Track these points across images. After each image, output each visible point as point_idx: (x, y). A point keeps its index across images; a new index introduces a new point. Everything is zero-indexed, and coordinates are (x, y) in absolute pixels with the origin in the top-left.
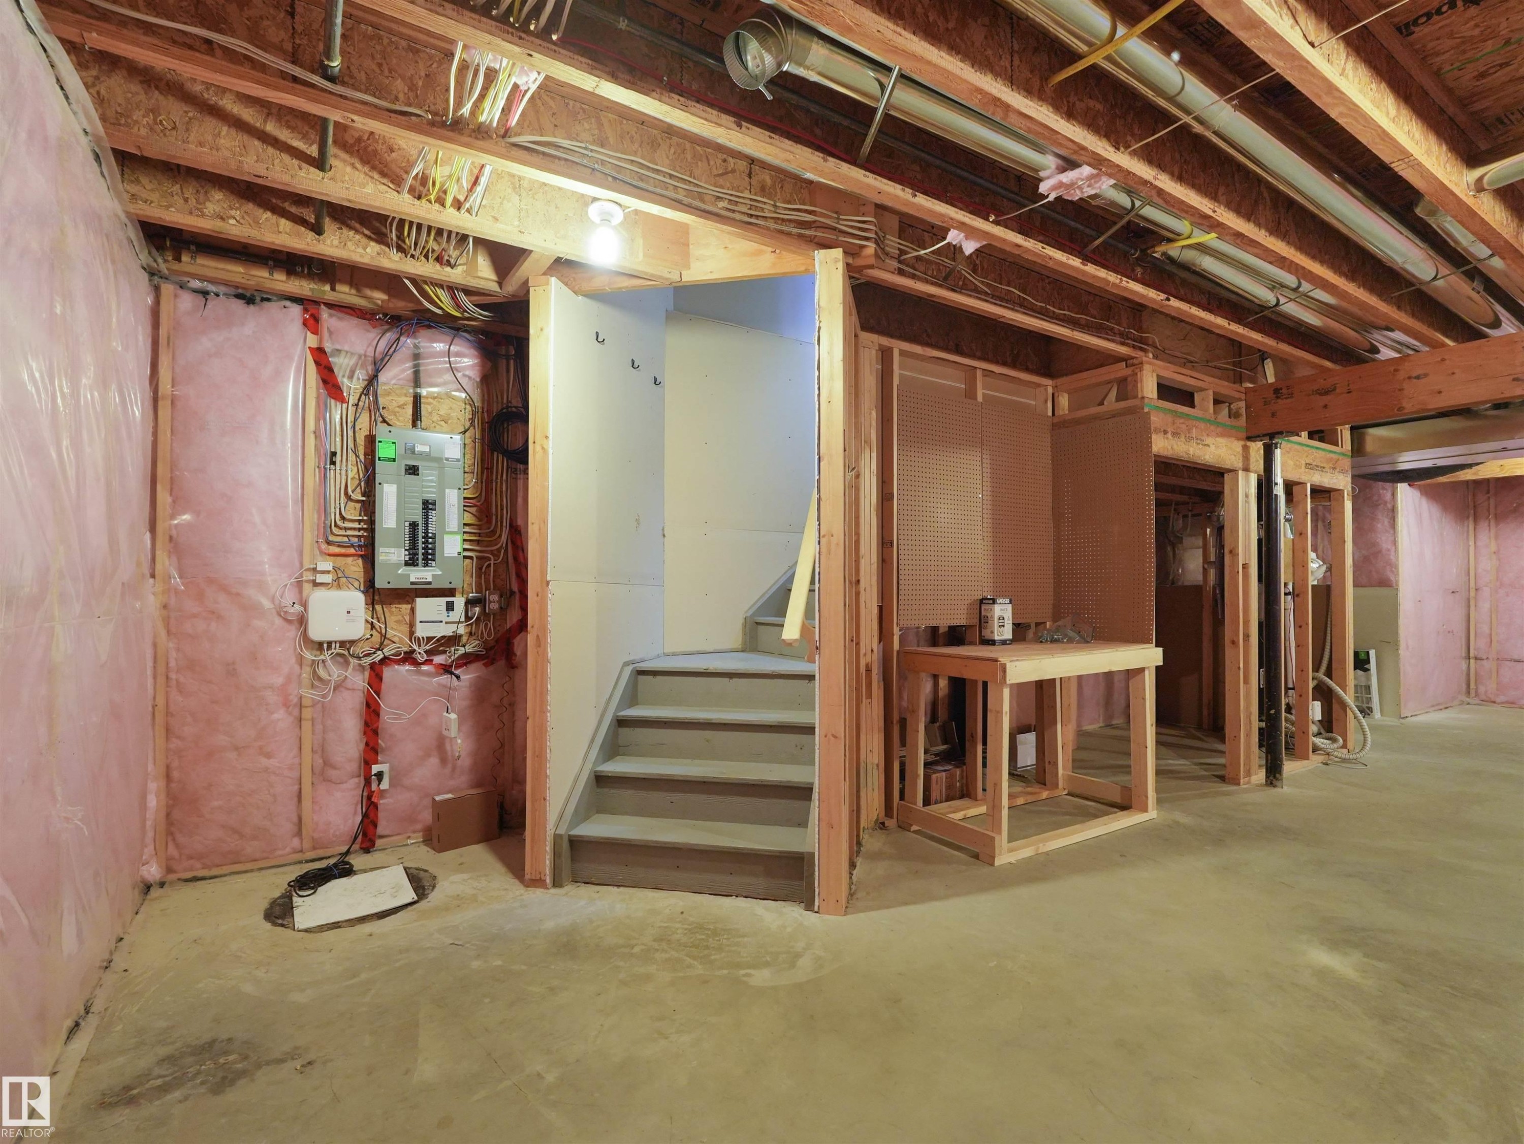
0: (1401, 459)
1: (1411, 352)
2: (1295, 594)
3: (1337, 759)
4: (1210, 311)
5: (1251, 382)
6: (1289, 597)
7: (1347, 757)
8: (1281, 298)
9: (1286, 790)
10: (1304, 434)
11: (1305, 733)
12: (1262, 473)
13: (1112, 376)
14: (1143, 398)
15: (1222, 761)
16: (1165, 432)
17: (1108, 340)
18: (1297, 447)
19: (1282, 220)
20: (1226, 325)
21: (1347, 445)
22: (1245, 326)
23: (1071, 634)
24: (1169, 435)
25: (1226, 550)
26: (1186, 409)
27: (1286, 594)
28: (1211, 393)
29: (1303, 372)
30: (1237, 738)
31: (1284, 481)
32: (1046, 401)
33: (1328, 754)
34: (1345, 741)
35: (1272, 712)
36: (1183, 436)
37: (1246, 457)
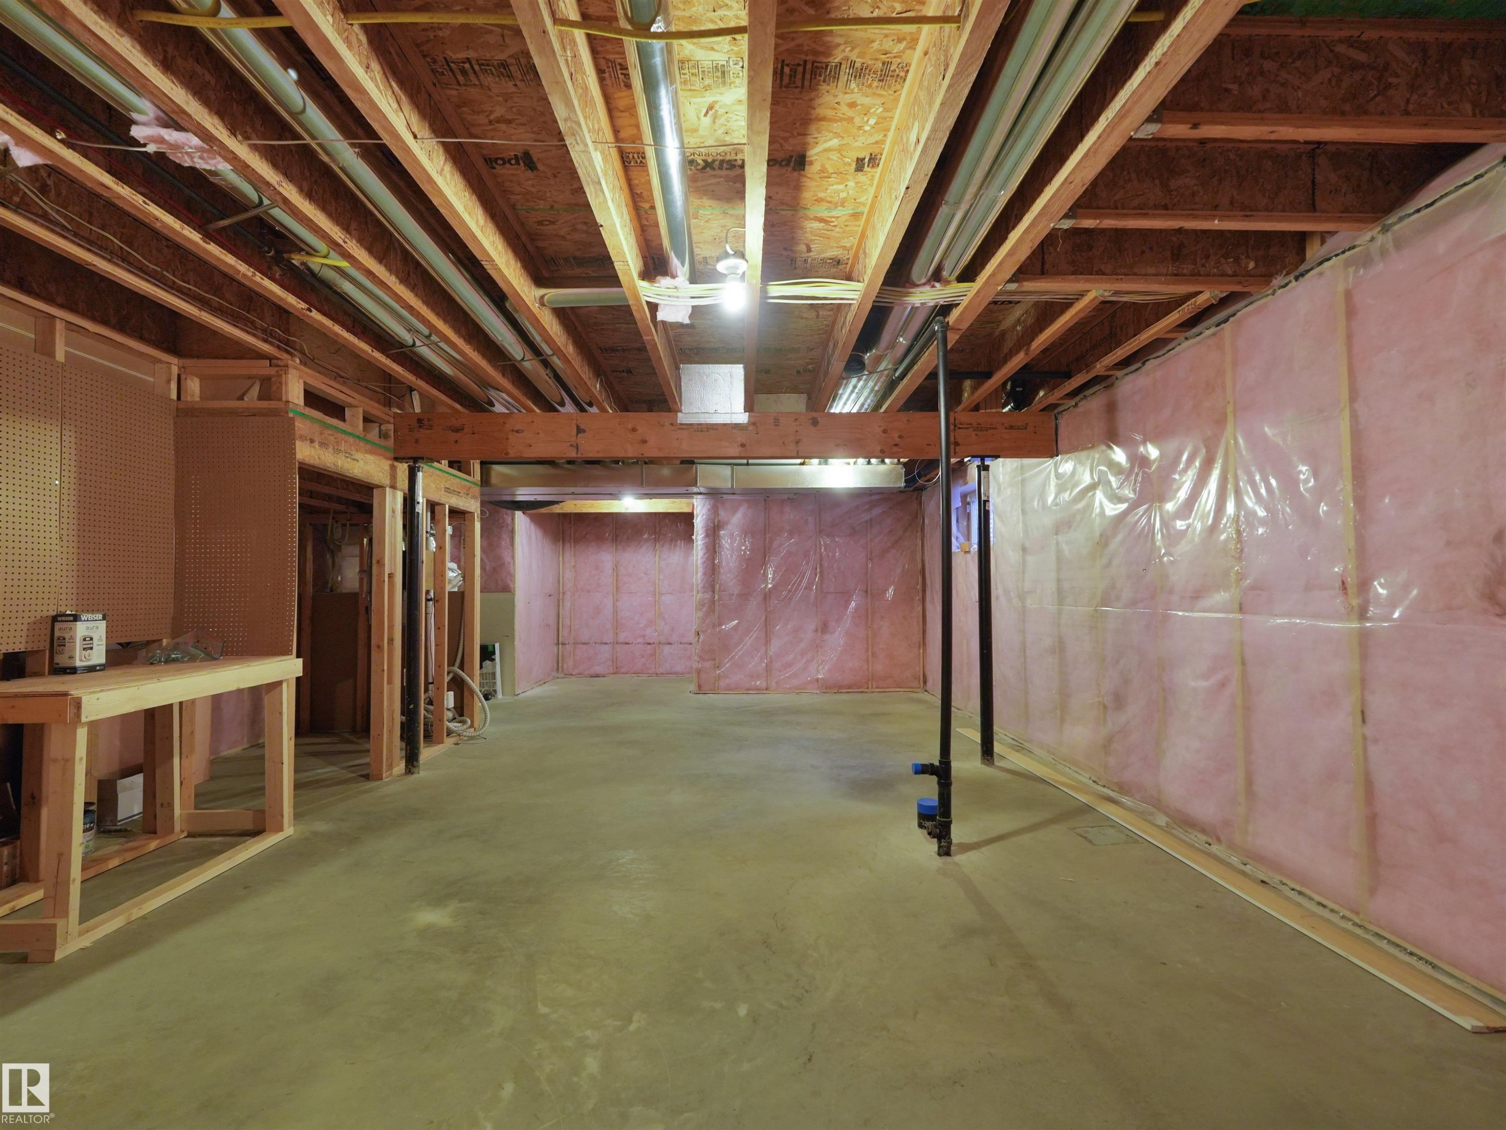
0: (518, 493)
1: (516, 411)
2: (436, 601)
3: (466, 738)
4: (355, 334)
5: (400, 409)
6: (431, 603)
7: (476, 734)
8: (416, 340)
9: (422, 774)
10: (445, 462)
11: (441, 720)
12: (407, 492)
13: (254, 372)
14: (288, 402)
15: (366, 760)
16: (312, 441)
17: (248, 332)
18: (438, 472)
19: (411, 274)
20: (370, 351)
21: (478, 477)
22: (388, 356)
23: (193, 651)
24: (316, 445)
25: (374, 561)
26: (334, 422)
27: (427, 600)
28: (361, 411)
29: (441, 409)
30: (380, 735)
31: (428, 501)
32: (169, 381)
33: (459, 735)
34: (472, 722)
35: (412, 707)
36: (331, 448)
37: (393, 476)
